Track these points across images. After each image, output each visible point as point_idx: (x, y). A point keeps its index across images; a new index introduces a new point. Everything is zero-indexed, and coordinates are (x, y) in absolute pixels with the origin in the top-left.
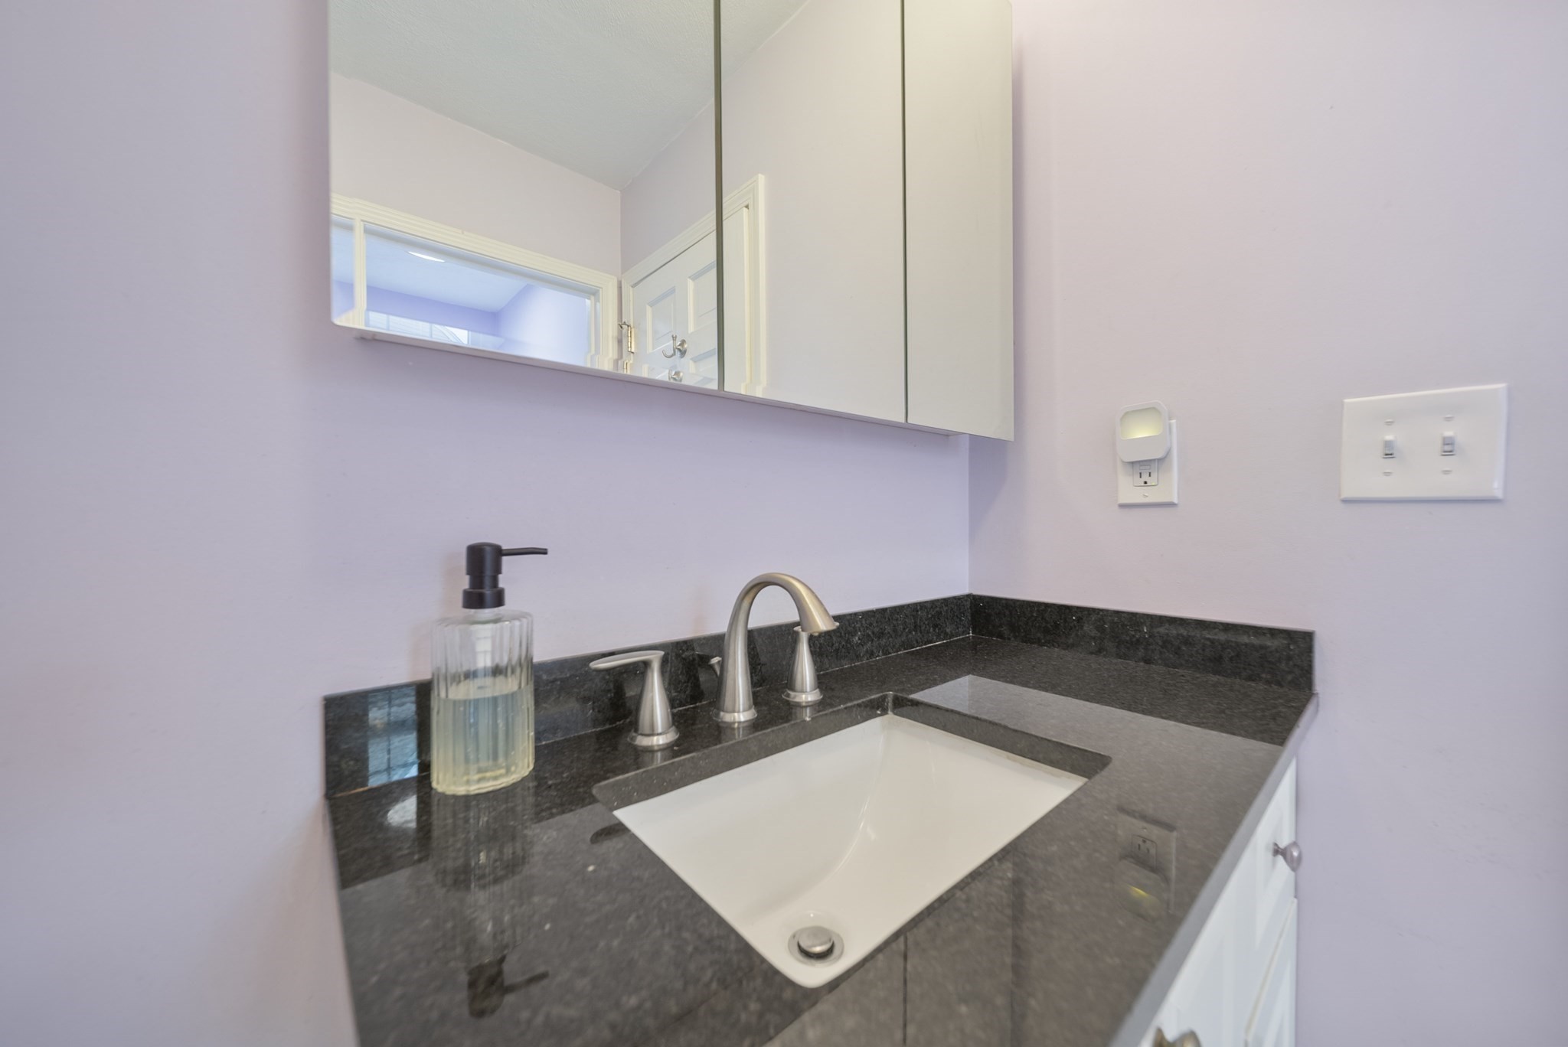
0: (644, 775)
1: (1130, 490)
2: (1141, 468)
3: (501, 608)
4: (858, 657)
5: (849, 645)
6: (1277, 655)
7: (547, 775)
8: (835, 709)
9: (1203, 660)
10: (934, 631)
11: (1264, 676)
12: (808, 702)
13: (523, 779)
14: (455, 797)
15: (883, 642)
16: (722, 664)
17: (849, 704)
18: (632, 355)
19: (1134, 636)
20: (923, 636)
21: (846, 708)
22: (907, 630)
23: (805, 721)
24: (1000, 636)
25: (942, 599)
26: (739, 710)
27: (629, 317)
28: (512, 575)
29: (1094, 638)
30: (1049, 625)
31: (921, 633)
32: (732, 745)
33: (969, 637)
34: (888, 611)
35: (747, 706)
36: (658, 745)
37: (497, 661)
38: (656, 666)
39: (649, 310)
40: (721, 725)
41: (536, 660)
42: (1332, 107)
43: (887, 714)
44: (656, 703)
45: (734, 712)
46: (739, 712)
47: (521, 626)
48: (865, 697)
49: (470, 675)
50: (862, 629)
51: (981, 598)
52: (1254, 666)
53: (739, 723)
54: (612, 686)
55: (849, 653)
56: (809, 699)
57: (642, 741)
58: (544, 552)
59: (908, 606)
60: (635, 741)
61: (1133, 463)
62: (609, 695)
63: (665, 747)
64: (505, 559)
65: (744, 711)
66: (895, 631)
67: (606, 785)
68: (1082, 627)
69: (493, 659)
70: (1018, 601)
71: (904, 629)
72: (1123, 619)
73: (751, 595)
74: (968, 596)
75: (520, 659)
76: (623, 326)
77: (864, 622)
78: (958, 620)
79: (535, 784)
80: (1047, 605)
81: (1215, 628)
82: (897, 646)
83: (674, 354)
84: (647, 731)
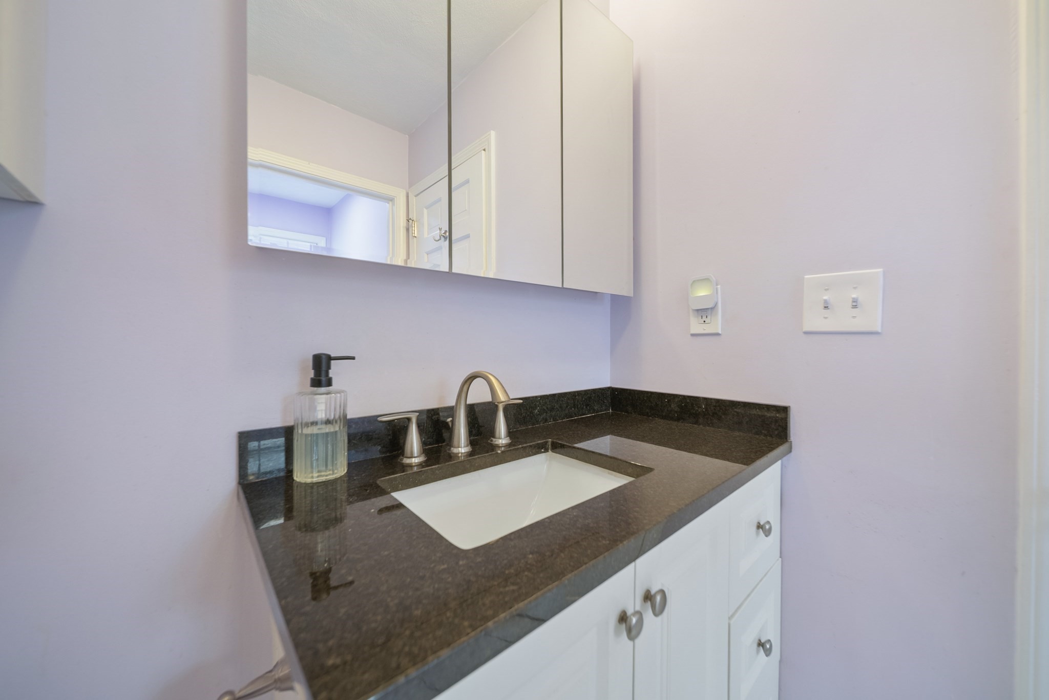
0: (405, 476)
1: (697, 327)
2: (703, 313)
3: (330, 387)
4: (538, 422)
5: (531, 415)
6: (770, 420)
7: (354, 475)
8: (516, 447)
9: (733, 423)
10: (586, 408)
11: (763, 431)
12: (503, 444)
13: (341, 477)
14: (306, 484)
15: (553, 413)
16: (452, 421)
17: (525, 445)
18: (415, 238)
19: (698, 410)
20: (579, 411)
21: (522, 447)
22: (569, 407)
23: (498, 453)
24: (627, 412)
25: (591, 390)
26: (461, 446)
27: (413, 215)
28: (336, 370)
29: (676, 412)
30: (653, 405)
31: (578, 409)
32: (455, 463)
33: (609, 412)
34: (557, 396)
35: (466, 444)
36: (415, 463)
37: (328, 416)
38: (414, 421)
39: (425, 211)
40: (452, 455)
41: (349, 417)
42: (799, 112)
43: (548, 451)
44: (414, 441)
45: (459, 447)
46: (461, 448)
47: (341, 397)
48: (535, 442)
49: (314, 423)
50: (540, 406)
51: (616, 389)
52: (759, 426)
53: (462, 453)
54: (391, 432)
55: (532, 419)
56: (503, 442)
57: (406, 461)
58: (353, 358)
59: (570, 393)
60: (402, 461)
61: (698, 310)
62: (389, 438)
63: (419, 464)
64: (333, 362)
65: (464, 447)
66: (561, 407)
67: (384, 480)
68: (670, 405)
69: (326, 415)
70: (636, 391)
71: (567, 406)
72: (692, 401)
73: (468, 383)
74: (609, 388)
75: (340, 417)
76: (410, 221)
77: (541, 402)
78: (602, 402)
79: (347, 478)
80: (652, 393)
81: (739, 405)
82: (562, 416)
83: (440, 239)
84: (409, 456)
